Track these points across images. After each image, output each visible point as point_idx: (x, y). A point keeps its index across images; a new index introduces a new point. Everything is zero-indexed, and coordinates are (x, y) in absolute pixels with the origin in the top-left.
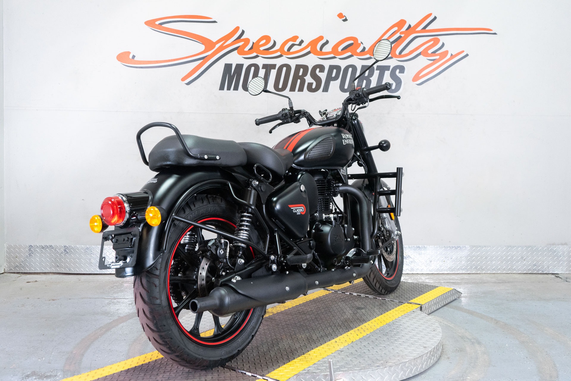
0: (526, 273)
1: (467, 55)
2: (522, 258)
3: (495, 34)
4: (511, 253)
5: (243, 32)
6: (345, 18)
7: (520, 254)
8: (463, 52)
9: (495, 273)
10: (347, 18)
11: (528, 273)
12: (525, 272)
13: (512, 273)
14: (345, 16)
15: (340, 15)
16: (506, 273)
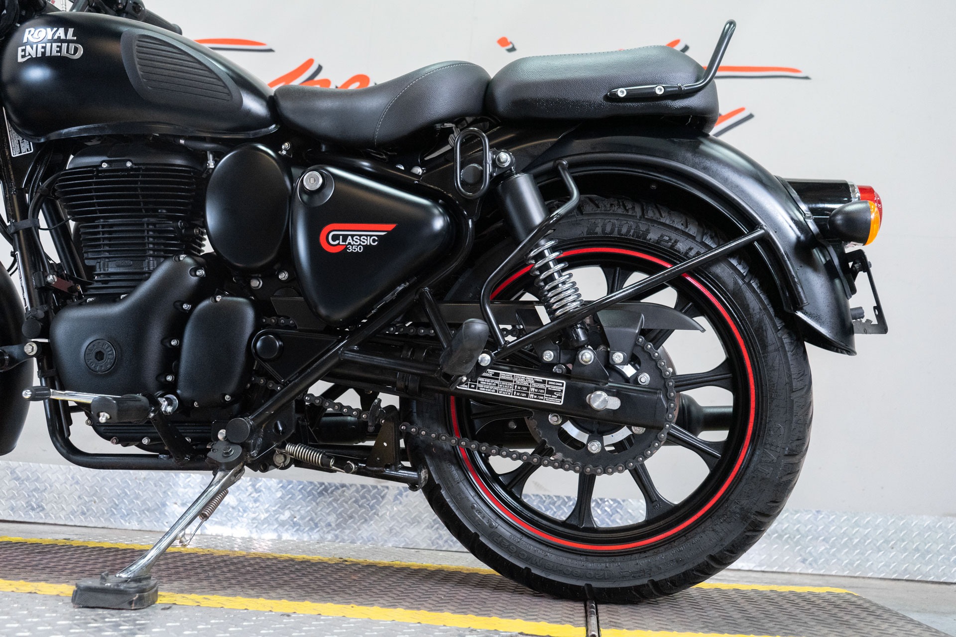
0: (899, 580)
1: (751, 116)
2: (887, 542)
3: (807, 78)
4: (861, 530)
5: (320, 68)
6: (510, 46)
7: (880, 533)
8: (742, 110)
9: (825, 573)
10: (516, 47)
11: (903, 580)
12: (894, 576)
13: (864, 578)
14: (511, 43)
15: (503, 42)
16: (851, 577)
